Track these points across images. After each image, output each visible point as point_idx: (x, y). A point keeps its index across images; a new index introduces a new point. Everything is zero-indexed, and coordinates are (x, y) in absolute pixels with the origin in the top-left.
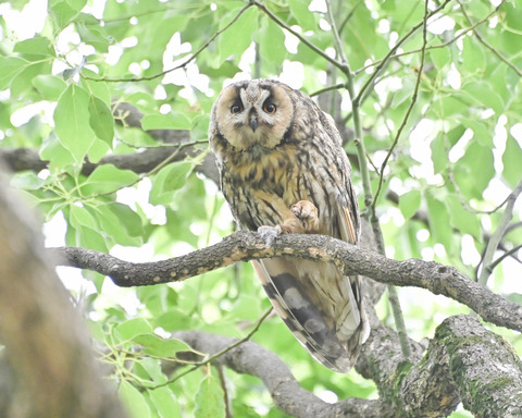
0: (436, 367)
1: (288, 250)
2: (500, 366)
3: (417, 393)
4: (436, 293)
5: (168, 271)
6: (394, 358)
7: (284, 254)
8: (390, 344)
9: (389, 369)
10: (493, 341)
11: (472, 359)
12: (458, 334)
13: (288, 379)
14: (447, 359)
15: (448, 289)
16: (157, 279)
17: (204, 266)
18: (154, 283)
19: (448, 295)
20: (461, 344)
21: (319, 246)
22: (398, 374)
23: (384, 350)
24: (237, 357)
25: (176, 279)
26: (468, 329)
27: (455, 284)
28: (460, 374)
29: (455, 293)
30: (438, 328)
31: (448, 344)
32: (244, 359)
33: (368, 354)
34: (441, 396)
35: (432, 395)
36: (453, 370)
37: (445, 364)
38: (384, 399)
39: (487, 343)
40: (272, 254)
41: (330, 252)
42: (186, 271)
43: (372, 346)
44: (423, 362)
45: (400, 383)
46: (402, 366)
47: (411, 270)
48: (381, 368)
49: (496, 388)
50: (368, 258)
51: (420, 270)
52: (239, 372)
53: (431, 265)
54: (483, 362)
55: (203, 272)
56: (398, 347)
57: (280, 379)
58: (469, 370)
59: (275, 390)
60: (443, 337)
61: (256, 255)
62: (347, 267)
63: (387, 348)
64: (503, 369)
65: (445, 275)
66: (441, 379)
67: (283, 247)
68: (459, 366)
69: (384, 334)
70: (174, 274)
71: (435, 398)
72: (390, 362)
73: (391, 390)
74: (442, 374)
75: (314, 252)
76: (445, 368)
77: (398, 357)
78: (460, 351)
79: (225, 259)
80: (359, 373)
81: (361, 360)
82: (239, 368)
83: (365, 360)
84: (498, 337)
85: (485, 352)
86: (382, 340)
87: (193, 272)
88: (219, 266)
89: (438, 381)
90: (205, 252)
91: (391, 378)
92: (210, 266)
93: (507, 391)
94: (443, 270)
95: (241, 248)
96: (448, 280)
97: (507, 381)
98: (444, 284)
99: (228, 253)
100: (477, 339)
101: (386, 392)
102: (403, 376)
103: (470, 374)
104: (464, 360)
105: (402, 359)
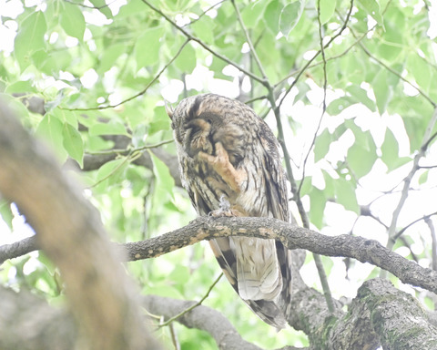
0: (359, 320)
1: (242, 230)
2: (412, 318)
3: (344, 341)
4: (363, 261)
5: (146, 250)
6: (321, 314)
7: (239, 234)
8: (316, 302)
9: (317, 322)
10: (405, 299)
11: (390, 314)
12: (376, 293)
13: (231, 332)
14: (368, 314)
15: (373, 258)
16: (138, 256)
17: (175, 245)
18: (136, 259)
19: (373, 263)
20: (380, 302)
21: (267, 226)
22: (326, 327)
23: (312, 307)
24: (188, 315)
25: (153, 255)
26: (384, 289)
27: (378, 254)
28: (380, 326)
29: (379, 262)
30: (359, 290)
31: (368, 302)
32: (194, 317)
33: (298, 311)
34: (363, 343)
35: (356, 343)
36: (374, 323)
37: (366, 318)
38: (314, 347)
39: (401, 300)
40: (229, 233)
41: (276, 231)
42: (161, 249)
43: (301, 305)
44: (347, 316)
45: (328, 334)
46: (329, 320)
47: (342, 244)
48: (310, 322)
49: (411, 336)
50: (307, 235)
51: (349, 243)
52: (190, 327)
53: (359, 239)
54: (398, 316)
55: (174, 249)
56: (324, 305)
57: (225, 333)
58: (387, 322)
59: (221, 341)
60: (364, 296)
61: (216, 235)
62: (290, 242)
63: (314, 306)
64: (415, 321)
65: (370, 247)
66: (363, 330)
67: (238, 227)
68: (379, 319)
69: (311, 295)
70: (151, 252)
71: (358, 345)
72: (318, 317)
73: (320, 339)
74: (364, 326)
75: (263, 231)
76: (367, 321)
77: (325, 312)
78: (379, 307)
79: (192, 238)
80: (291, 326)
81: (293, 316)
82: (190, 325)
83: (296, 316)
84: (408, 295)
85: (400, 308)
86: (310, 299)
87: (167, 249)
88: (187, 244)
89: (361, 332)
90: (175, 234)
91: (320, 329)
92: (180, 244)
93: (420, 338)
94: (368, 243)
95: (205, 230)
96: (372, 251)
97: (419, 331)
98: (369, 254)
99: (194, 233)
100: (392, 297)
101: (316, 341)
102: (330, 328)
103: (388, 325)
104: (383, 315)
105: (329, 314)
